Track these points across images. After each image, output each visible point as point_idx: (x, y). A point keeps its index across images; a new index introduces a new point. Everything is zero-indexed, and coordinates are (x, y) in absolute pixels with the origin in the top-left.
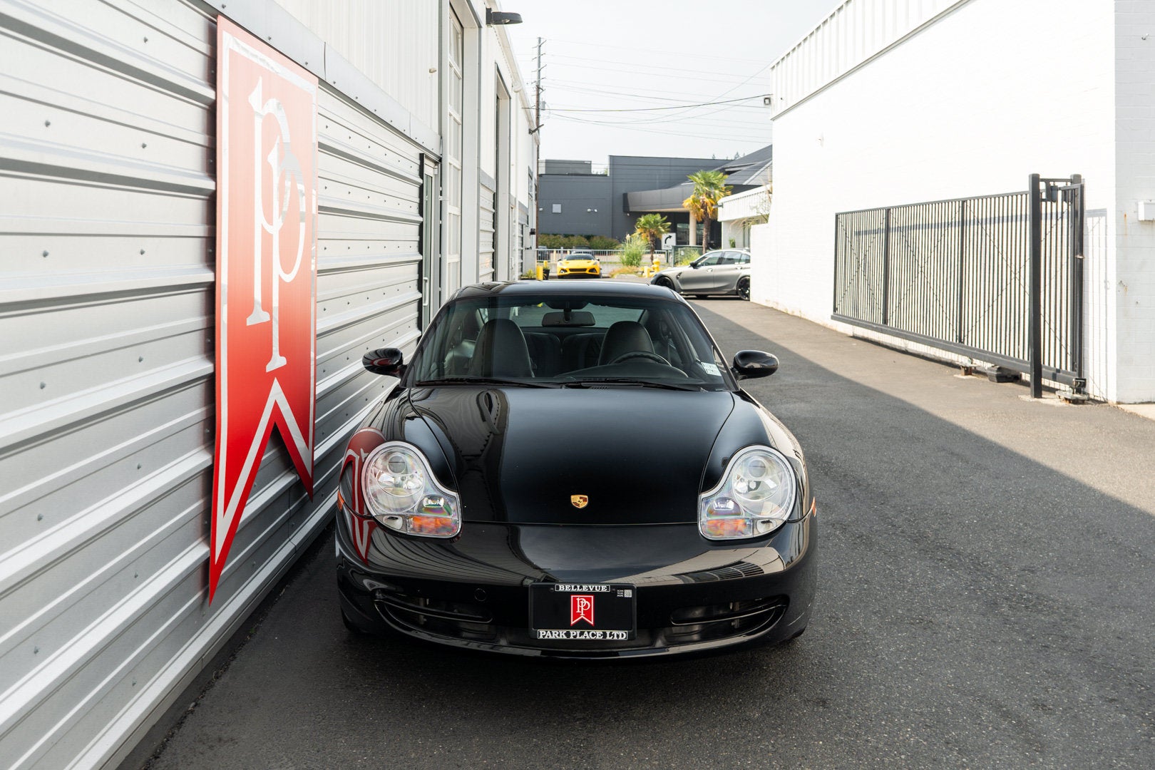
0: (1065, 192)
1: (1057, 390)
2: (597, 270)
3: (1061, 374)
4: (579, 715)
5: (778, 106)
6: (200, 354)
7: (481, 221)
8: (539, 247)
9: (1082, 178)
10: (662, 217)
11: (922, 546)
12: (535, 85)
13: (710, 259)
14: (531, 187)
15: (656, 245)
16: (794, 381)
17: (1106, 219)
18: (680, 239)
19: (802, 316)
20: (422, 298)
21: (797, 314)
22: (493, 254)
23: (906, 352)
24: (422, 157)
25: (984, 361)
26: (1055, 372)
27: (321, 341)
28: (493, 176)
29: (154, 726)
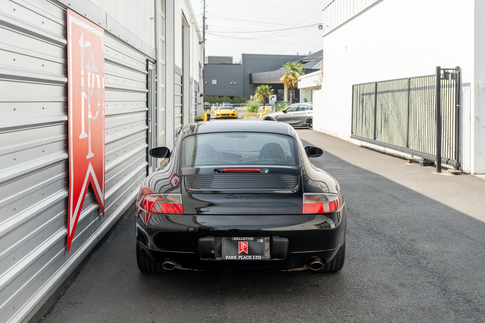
0: (452, 75)
1: (448, 168)
2: (235, 114)
3: (450, 161)
4: (219, 292)
5: (326, 30)
6: (62, 150)
7: (175, 90)
8: (205, 102)
9: (460, 68)
10: (269, 86)
11: (370, 233)
12: (202, 16)
13: (293, 108)
14: (201, 71)
15: (266, 101)
16: (328, 168)
17: (470, 87)
18: (280, 98)
19: (338, 137)
20: (148, 129)
21: (335, 136)
22: (181, 107)
23: (384, 153)
24: (147, 60)
25: (418, 156)
26: (447, 160)
27: (107, 147)
28: (181, 67)
29: (50, 297)
